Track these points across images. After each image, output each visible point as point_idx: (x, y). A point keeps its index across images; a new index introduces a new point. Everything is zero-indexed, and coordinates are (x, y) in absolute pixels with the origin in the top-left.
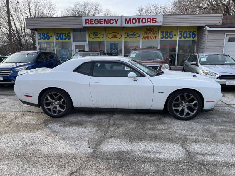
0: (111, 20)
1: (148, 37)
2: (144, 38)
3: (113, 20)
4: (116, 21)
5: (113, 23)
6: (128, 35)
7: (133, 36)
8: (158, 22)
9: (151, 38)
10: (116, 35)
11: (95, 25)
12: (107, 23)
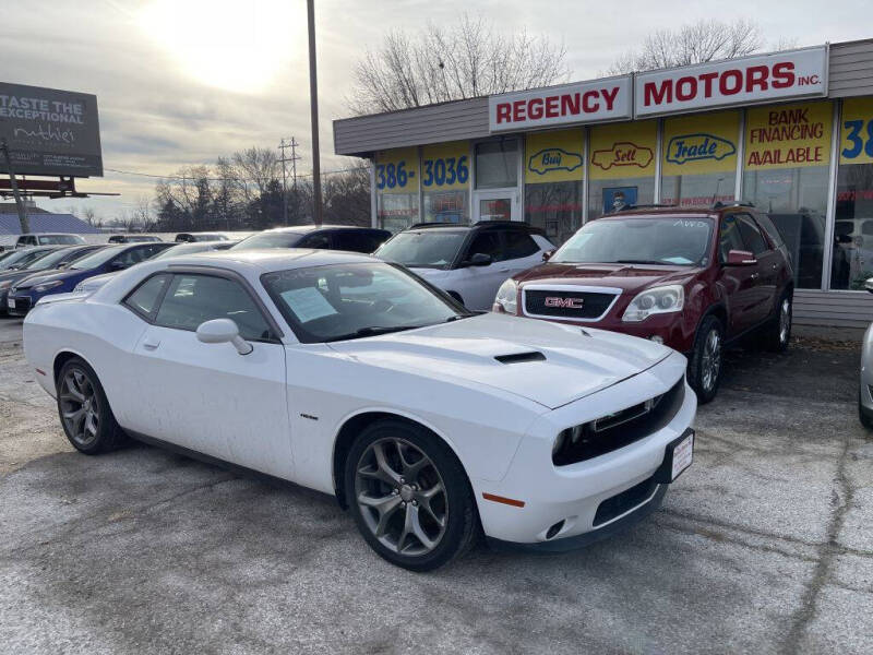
0: (587, 95)
1: (778, 153)
2: (755, 158)
3: (595, 94)
4: (610, 99)
5: (596, 107)
6: (682, 151)
7: (706, 152)
8: (803, 81)
9: (794, 156)
10: (631, 155)
11: (529, 123)
12: (575, 111)
